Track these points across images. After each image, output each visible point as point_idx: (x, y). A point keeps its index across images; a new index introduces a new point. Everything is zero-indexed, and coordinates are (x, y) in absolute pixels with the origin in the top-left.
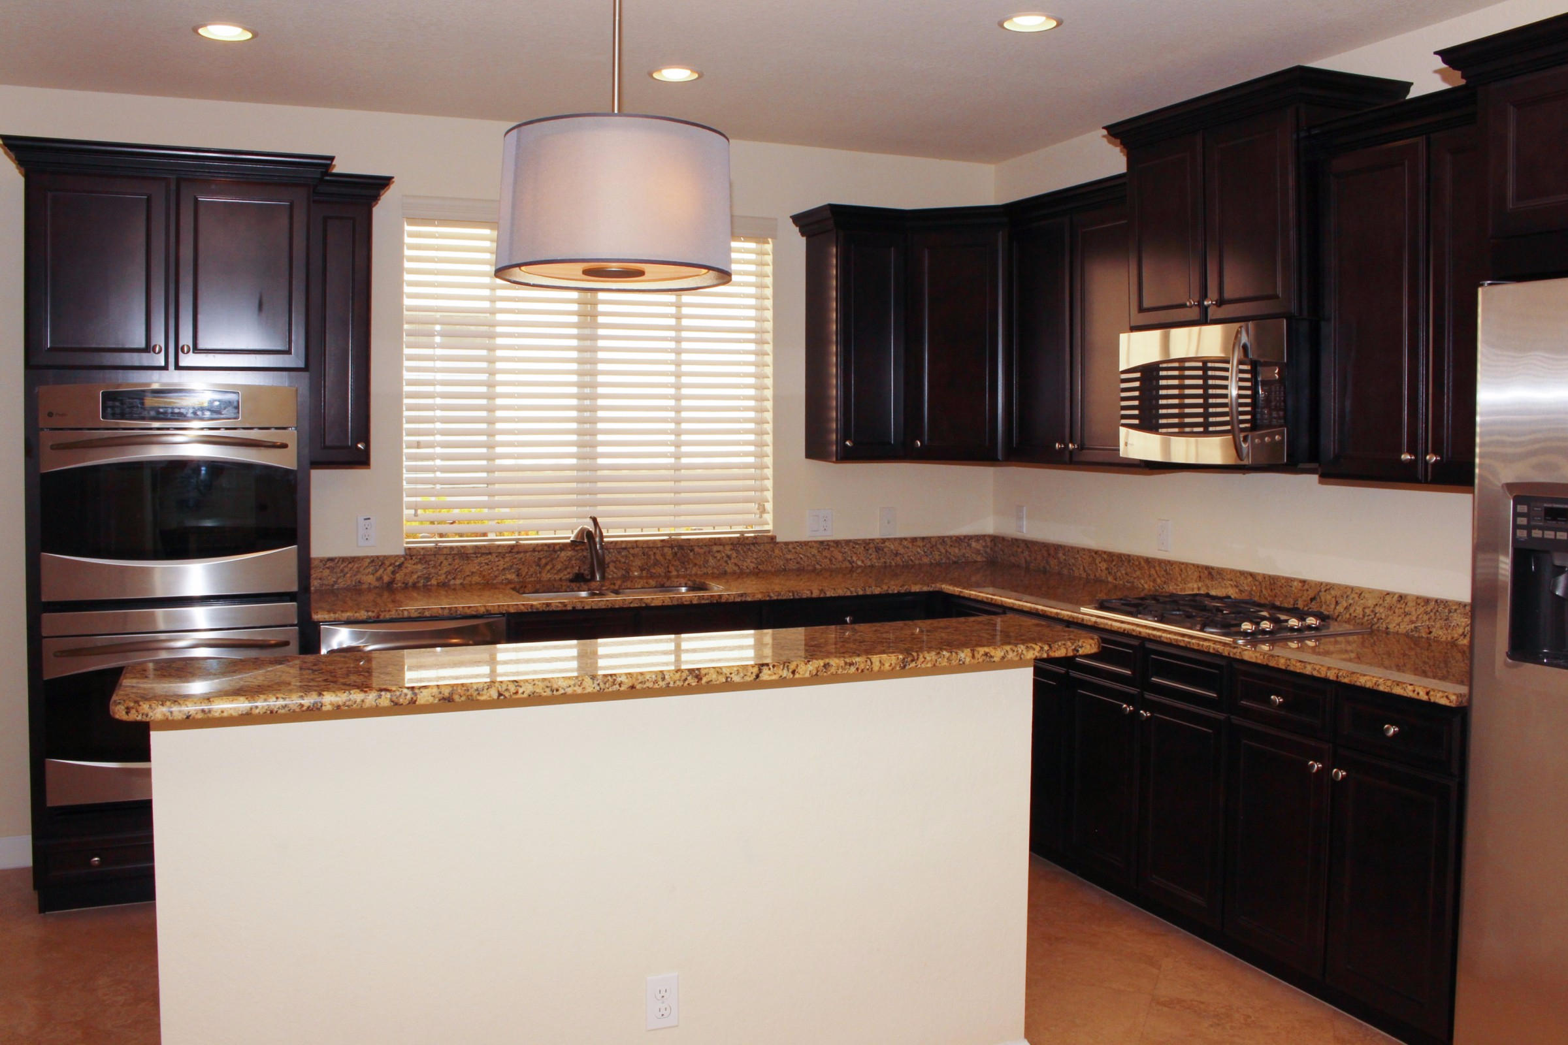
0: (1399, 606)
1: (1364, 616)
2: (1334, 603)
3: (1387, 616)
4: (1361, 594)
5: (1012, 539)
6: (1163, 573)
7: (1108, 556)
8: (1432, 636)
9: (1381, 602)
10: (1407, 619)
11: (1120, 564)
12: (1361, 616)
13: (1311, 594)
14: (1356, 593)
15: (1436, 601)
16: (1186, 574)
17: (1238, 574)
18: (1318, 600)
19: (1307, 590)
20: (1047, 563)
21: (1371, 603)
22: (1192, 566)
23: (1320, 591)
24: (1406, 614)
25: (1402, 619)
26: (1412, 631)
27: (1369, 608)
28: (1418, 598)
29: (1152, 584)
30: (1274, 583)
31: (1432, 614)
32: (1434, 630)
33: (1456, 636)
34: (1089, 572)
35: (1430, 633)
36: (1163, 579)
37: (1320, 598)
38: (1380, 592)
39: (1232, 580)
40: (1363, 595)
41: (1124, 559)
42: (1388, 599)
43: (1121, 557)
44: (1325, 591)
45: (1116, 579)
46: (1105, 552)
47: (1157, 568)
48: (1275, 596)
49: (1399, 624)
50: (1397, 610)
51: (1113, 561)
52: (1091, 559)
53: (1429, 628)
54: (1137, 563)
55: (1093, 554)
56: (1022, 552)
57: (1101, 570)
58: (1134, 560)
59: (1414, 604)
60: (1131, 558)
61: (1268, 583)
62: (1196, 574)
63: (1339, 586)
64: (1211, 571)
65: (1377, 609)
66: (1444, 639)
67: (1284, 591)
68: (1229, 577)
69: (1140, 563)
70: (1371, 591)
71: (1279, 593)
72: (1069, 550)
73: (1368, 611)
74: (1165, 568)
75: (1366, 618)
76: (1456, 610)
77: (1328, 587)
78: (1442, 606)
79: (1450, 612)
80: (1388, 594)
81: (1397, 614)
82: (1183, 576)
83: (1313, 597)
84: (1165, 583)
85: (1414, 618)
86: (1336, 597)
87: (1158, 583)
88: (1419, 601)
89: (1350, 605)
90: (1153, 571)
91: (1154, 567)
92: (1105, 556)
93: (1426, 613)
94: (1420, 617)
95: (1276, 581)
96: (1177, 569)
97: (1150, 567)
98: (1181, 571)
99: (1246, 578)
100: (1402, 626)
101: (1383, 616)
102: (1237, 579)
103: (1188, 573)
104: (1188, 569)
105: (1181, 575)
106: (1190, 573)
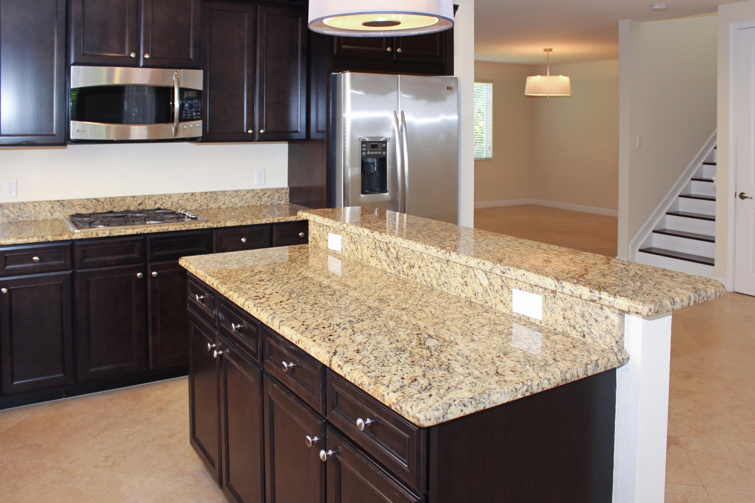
0: (191, 198)
1: (172, 206)
2: (154, 204)
3: (185, 204)
4: (170, 197)
6: (17, 210)
8: (209, 207)
9: (182, 198)
10: (196, 203)
12: (170, 207)
13: (139, 202)
14: (167, 197)
15: (211, 192)
16: (39, 207)
17: (86, 200)
18: (144, 204)
19: (136, 200)
21: (176, 200)
22: (46, 203)
23: (145, 199)
24: (195, 201)
25: (193, 203)
26: (199, 207)
27: (175, 202)
28: (201, 193)
29: (5, 219)
30: (113, 201)
31: (209, 198)
32: (210, 205)
33: (220, 205)
35: (208, 206)
36: (17, 214)
37: (145, 203)
39: (80, 205)
40: (171, 196)
42: (186, 196)
44: (148, 199)
47: (11, 209)
48: (114, 207)
49: (191, 206)
50: (190, 200)
53: (207, 204)
59: (200, 195)
61: (109, 201)
62: (49, 206)
63: (156, 195)
64: (62, 202)
65: (180, 202)
66: (215, 207)
67: (121, 203)
68: (78, 203)
70: (175, 194)
71: (116, 205)
73: (174, 204)
75: (173, 207)
76: (220, 195)
77: (150, 197)
78: (213, 194)
79: (217, 195)
80: (185, 194)
81: (190, 202)
82: (37, 209)
83: (140, 202)
84: (19, 216)
85: (200, 202)
86: (155, 201)
87: (12, 218)
88: (202, 194)
89: (164, 203)
90: (6, 211)
91: (8, 208)
93: (206, 198)
94: (203, 200)
95: (114, 200)
96: (31, 206)
97: (3, 209)
98: (35, 206)
99: (92, 202)
100: (193, 206)
101: (183, 204)
102: (85, 204)
103: (41, 206)
104: (42, 204)
105: (34, 209)
106: (43, 206)
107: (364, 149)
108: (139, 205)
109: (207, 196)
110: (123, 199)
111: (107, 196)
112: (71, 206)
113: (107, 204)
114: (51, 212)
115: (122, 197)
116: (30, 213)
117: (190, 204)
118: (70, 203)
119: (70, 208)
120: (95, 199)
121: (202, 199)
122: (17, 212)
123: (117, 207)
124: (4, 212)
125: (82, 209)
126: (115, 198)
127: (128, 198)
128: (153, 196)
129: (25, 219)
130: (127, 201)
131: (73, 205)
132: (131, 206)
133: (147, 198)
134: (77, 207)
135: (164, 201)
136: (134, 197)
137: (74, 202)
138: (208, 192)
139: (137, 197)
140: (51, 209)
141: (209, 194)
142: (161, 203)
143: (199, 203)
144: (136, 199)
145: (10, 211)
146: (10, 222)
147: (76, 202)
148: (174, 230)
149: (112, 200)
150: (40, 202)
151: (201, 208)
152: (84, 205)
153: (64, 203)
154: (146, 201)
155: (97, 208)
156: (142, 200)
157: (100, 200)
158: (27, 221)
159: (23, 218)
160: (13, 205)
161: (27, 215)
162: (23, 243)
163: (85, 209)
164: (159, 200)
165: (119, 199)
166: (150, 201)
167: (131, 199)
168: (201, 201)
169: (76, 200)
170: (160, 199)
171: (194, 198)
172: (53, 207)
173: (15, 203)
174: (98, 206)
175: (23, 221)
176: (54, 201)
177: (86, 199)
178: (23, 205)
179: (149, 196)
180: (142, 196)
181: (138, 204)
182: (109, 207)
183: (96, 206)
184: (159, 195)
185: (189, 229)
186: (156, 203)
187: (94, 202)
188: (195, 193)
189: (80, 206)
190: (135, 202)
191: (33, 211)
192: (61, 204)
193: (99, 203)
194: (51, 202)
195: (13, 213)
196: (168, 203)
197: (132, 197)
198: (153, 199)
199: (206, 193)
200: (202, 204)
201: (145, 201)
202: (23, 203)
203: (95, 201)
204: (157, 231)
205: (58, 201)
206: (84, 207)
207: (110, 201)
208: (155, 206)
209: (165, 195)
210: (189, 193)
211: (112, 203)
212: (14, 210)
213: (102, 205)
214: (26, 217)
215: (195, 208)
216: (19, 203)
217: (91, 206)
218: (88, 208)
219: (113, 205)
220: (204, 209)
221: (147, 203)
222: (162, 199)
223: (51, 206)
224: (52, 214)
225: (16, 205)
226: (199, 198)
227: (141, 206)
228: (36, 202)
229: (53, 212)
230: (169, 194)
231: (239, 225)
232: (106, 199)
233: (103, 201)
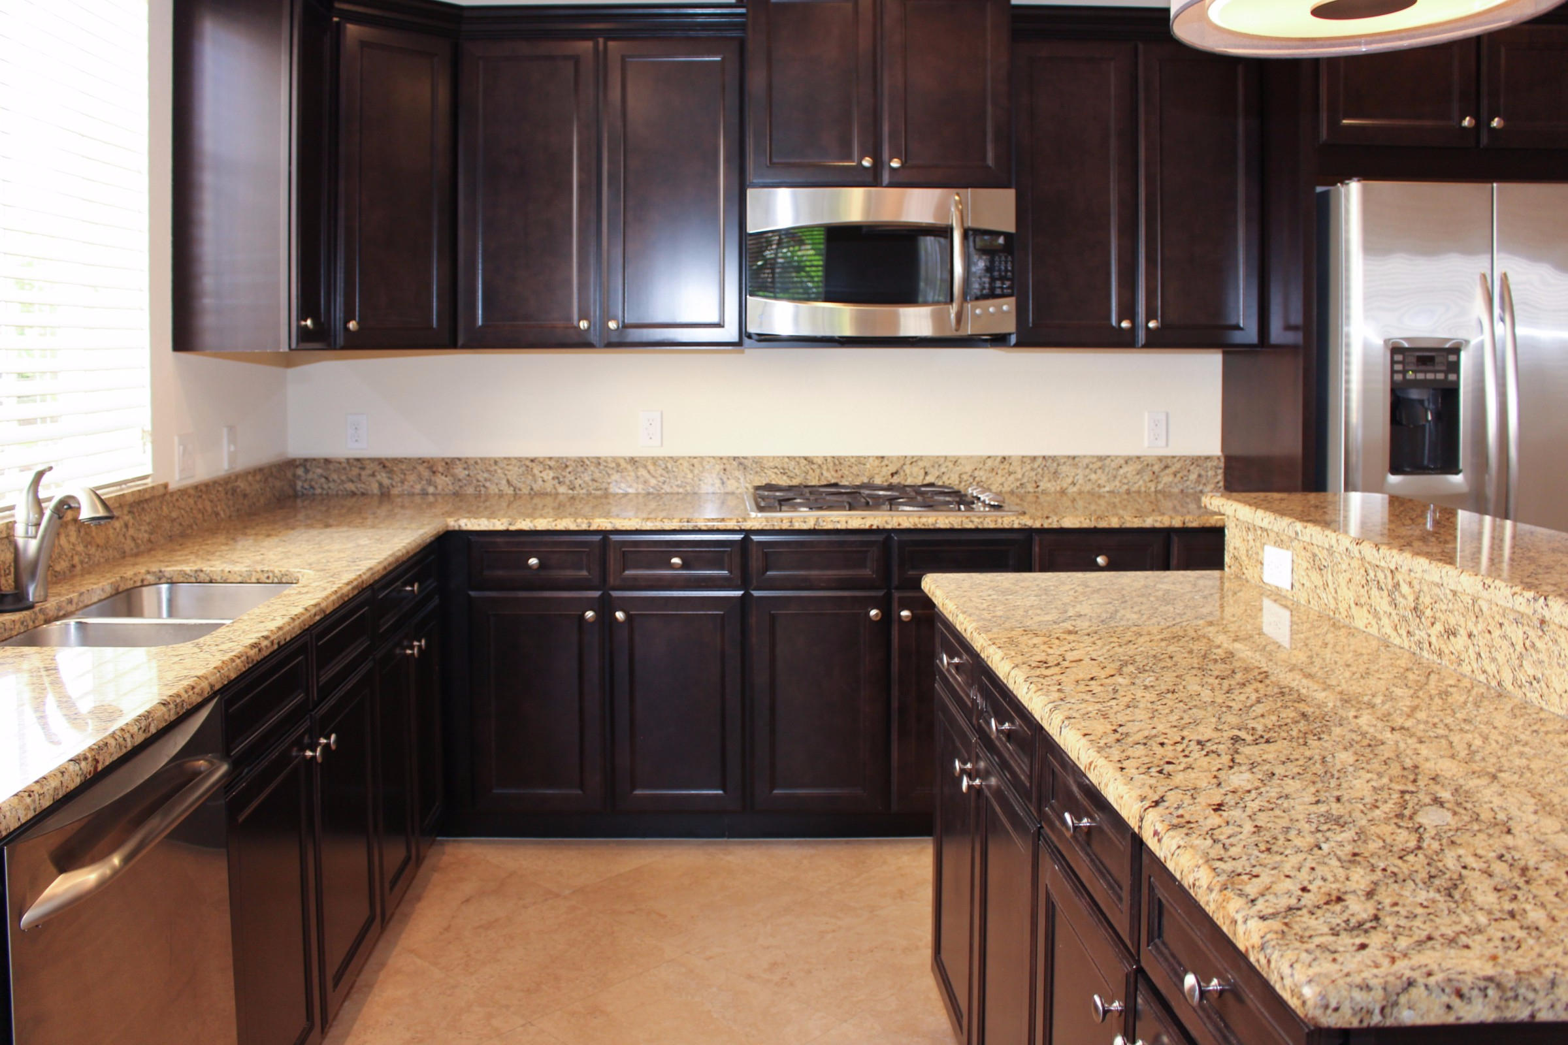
0: (1002, 466)
1: (960, 482)
2: (923, 473)
3: (988, 479)
4: (956, 462)
5: (348, 460)
6: (660, 471)
7: (558, 461)
8: (1040, 489)
9: (981, 466)
10: (1012, 478)
11: (580, 469)
12: (957, 482)
13: (892, 469)
14: (951, 461)
15: (1044, 457)
16: (701, 469)
17: (787, 460)
18: (902, 473)
19: (887, 466)
20: (430, 482)
21: (968, 469)
22: (712, 460)
23: (904, 464)
24: (1010, 473)
25: (1006, 479)
26: (1017, 488)
27: (966, 473)
28: (1023, 457)
29: (641, 486)
30: (840, 463)
31: (1040, 470)
32: (1041, 484)
33: (1065, 486)
34: (519, 485)
35: (1038, 487)
36: (662, 479)
37: (904, 471)
38: (981, 457)
39: (776, 467)
41: (588, 463)
42: (990, 461)
43: (583, 462)
44: (911, 463)
45: (573, 489)
46: (550, 458)
47: (651, 468)
48: (842, 477)
49: (1002, 484)
50: (999, 472)
51: (567, 466)
52: (524, 468)
53: (1036, 482)
54: (614, 465)
55: (528, 463)
56: (373, 475)
57: (544, 481)
58: (606, 461)
59: (1020, 463)
60: (601, 461)
61: (832, 464)
62: (718, 467)
63: (928, 458)
64: (743, 460)
65: (976, 473)
66: (1053, 489)
67: (855, 470)
68: (772, 464)
69: (618, 465)
70: (969, 458)
71: (847, 473)
72: (476, 463)
73: (965, 477)
74: (663, 466)
75: (963, 484)
76: (1064, 463)
78: (1050, 461)
79: (1058, 465)
80: (989, 457)
81: (999, 475)
82: (696, 472)
83: (894, 471)
84: (664, 483)
85: (1020, 476)
86: (925, 468)
87: (652, 485)
88: (1025, 460)
89: (943, 472)
90: (643, 472)
91: (645, 467)
92: (552, 463)
93: (1032, 469)
94: (1027, 473)
95: (842, 461)
96: (686, 464)
97: (637, 468)
98: (693, 465)
99: (798, 463)
100: (1005, 485)
101: (984, 479)
102: (786, 466)
103: (703, 467)
104: (705, 463)
105: (692, 471)
106: (707, 467)
107: (1398, 367)
108: (892, 475)
109: (1036, 465)
110: (860, 461)
111: (829, 454)
112: (758, 469)
113: (828, 470)
114: (721, 479)
115: (858, 457)
116: (684, 477)
117: (1000, 480)
118: (756, 463)
119: (757, 472)
120: (806, 458)
121: (1024, 470)
122: (662, 476)
123: (847, 476)
124: (639, 474)
125: (780, 476)
126: (845, 458)
127: (871, 460)
128: (921, 458)
129: (676, 490)
130: (868, 466)
131: (763, 468)
132: (876, 476)
133: (908, 462)
134: (769, 472)
135: (943, 469)
136: (883, 457)
137: (765, 462)
138: (1039, 457)
139: (888, 458)
140: (721, 473)
141: (1039, 461)
142: (937, 474)
143: (1017, 480)
144: (886, 462)
145: (649, 472)
146: (649, 494)
147: (768, 461)
148: (948, 526)
149: (838, 462)
150: (702, 458)
151: (1023, 491)
152: (783, 469)
153: (745, 462)
154: (907, 468)
155: (808, 477)
156: (899, 465)
157: (815, 461)
158: (678, 493)
159: (672, 487)
160: (655, 461)
161: (679, 482)
162: (654, 528)
163: (785, 478)
164: (933, 466)
165: (853, 460)
166: (915, 470)
167: (877, 463)
168: (1023, 475)
169: (768, 457)
170: (936, 466)
171: (1007, 467)
172: (725, 470)
173: (658, 458)
174: (811, 471)
175: (672, 493)
176: (728, 458)
177: (788, 457)
178: (671, 461)
179: (913, 457)
180: (898, 458)
181: (890, 473)
182: (833, 477)
183: (807, 473)
184: (933, 457)
185: (980, 527)
186: (926, 473)
187: (802, 465)
188: (1010, 457)
189: (776, 470)
190: (884, 469)
191: (690, 476)
192: (741, 464)
193: (813, 466)
194: (721, 458)
195: (653, 477)
196: (952, 475)
197: (877, 458)
198: (921, 464)
199: (1034, 458)
200: (1025, 480)
201: (905, 467)
202: (671, 458)
203: (805, 462)
204: (912, 527)
205: (735, 458)
206: (784, 474)
207: (835, 464)
208: (924, 479)
209: (946, 457)
210: (997, 457)
211: (838, 468)
212: (656, 470)
213: (818, 471)
214: (677, 486)
215: (1009, 489)
216: (664, 458)
217: (797, 471)
218: (792, 474)
219: (840, 473)
220: (1029, 492)
221: (908, 471)
222: (939, 466)
223: (722, 466)
224: (723, 483)
225: (661, 462)
226: (1019, 470)
227: (895, 477)
228: (695, 458)
229: (725, 480)
230: (954, 457)
231: (1092, 526)
232: (825, 458)
233: (820, 462)
